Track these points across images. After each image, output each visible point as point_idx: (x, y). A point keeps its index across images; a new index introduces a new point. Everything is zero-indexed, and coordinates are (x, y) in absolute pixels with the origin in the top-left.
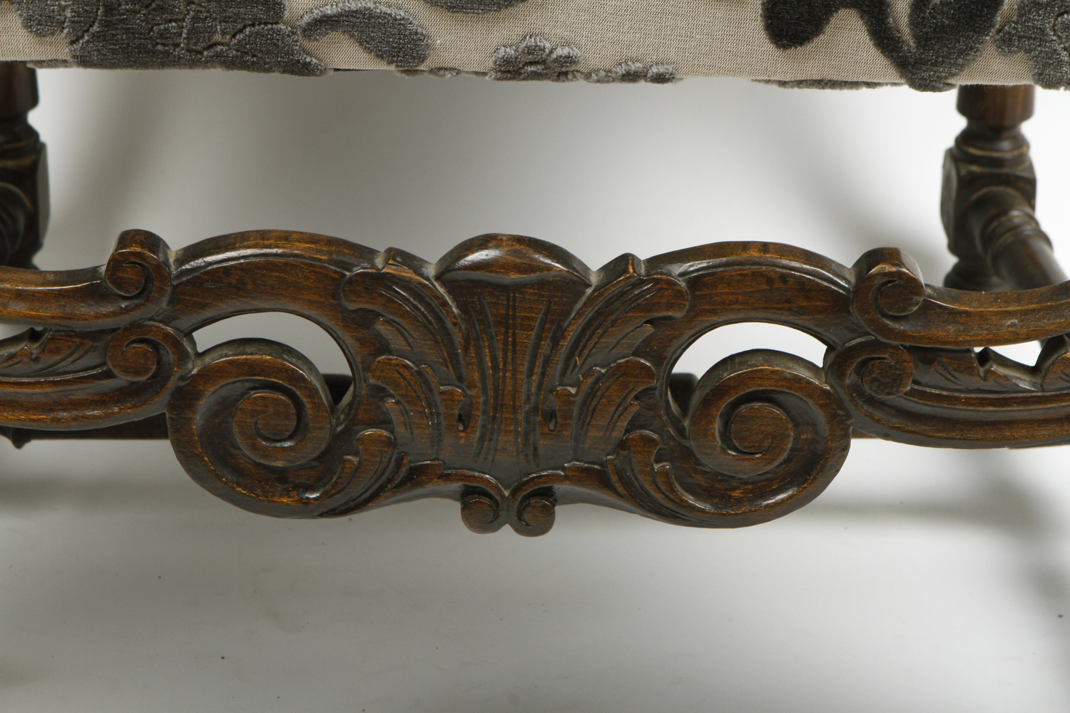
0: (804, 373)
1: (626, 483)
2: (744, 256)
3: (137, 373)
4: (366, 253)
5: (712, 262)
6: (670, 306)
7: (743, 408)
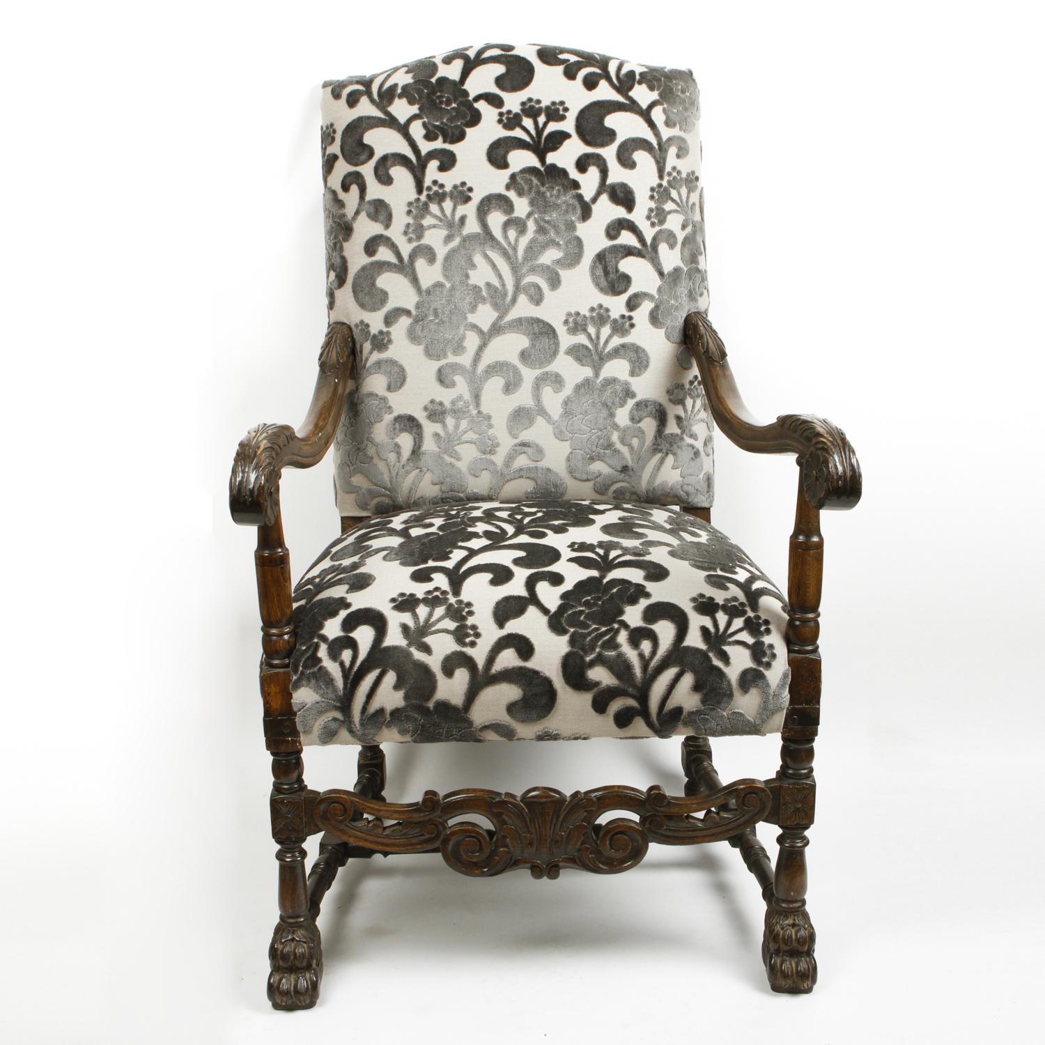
0: (633, 825)
1: (581, 861)
2: (613, 790)
3: (431, 834)
4: (499, 794)
5: (603, 792)
6: (592, 807)
7: (616, 836)
